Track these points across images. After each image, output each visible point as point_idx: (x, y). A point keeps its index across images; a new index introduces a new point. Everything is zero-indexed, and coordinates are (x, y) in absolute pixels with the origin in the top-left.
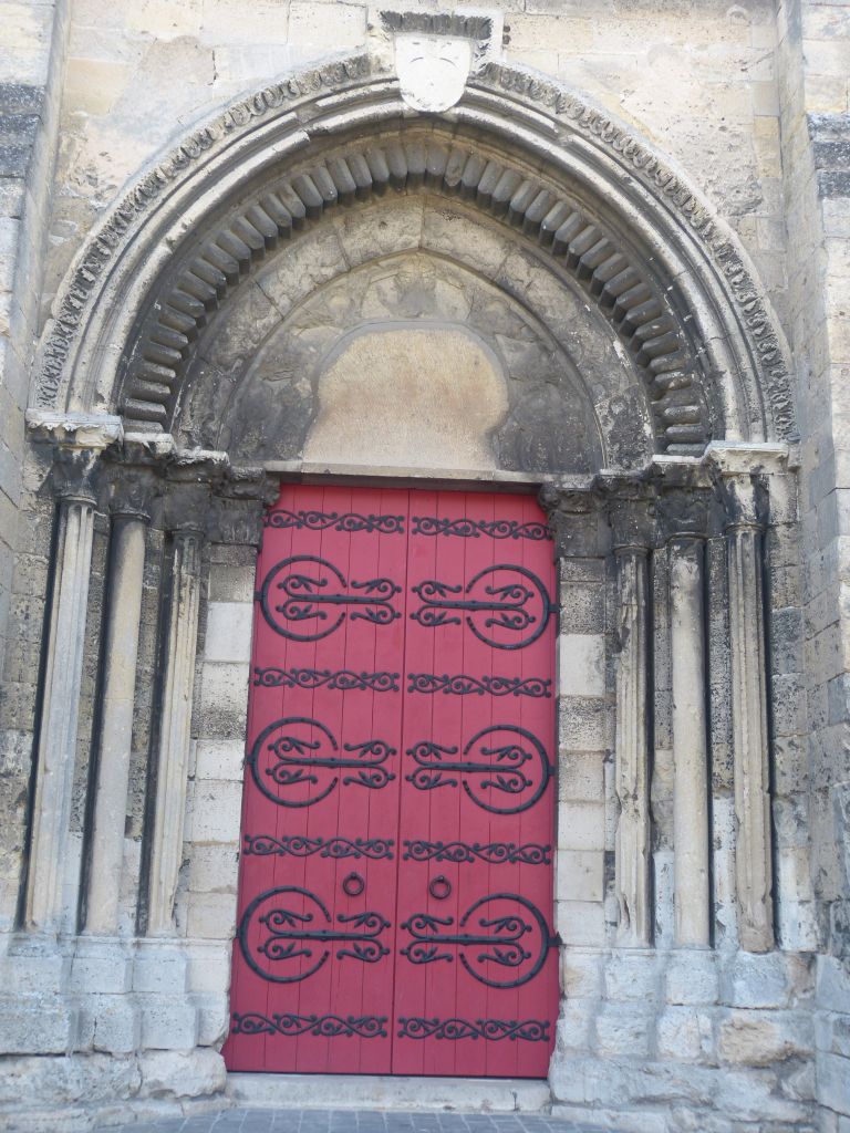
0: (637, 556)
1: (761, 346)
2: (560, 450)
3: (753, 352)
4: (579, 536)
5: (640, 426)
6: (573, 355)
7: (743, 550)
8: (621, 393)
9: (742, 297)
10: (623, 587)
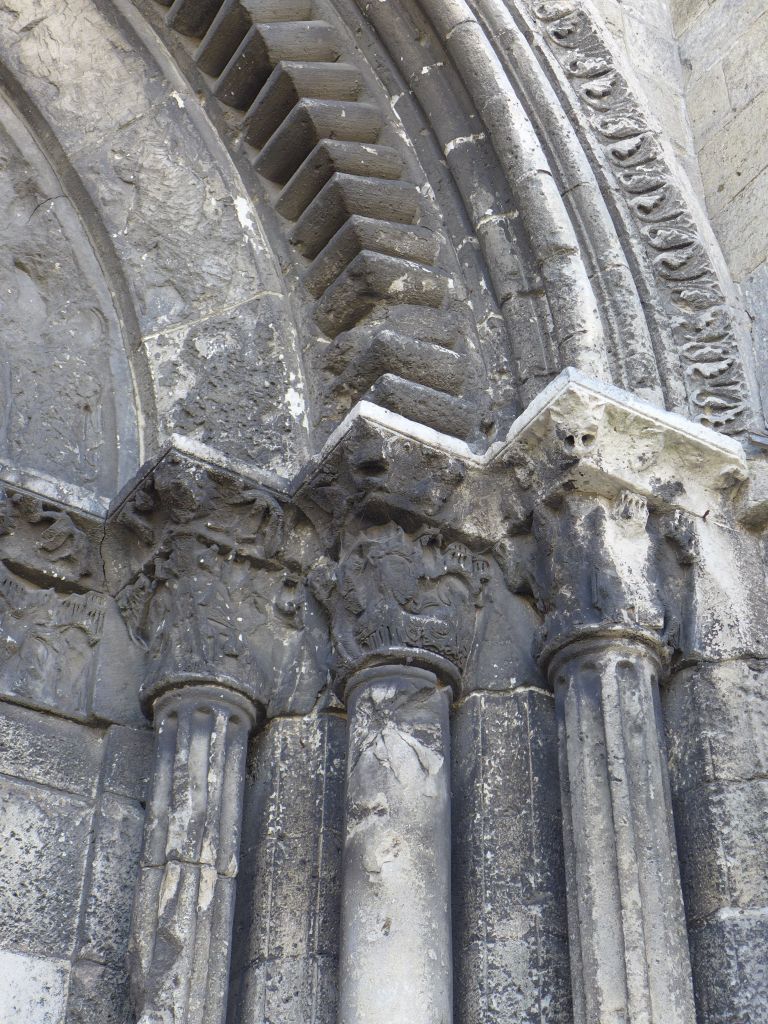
0: (233, 719)
1: (654, 232)
2: (22, 420)
3: (633, 241)
4: (41, 650)
5: (275, 391)
6: (106, 210)
8: (228, 311)
9: (604, 125)
10: (173, 804)
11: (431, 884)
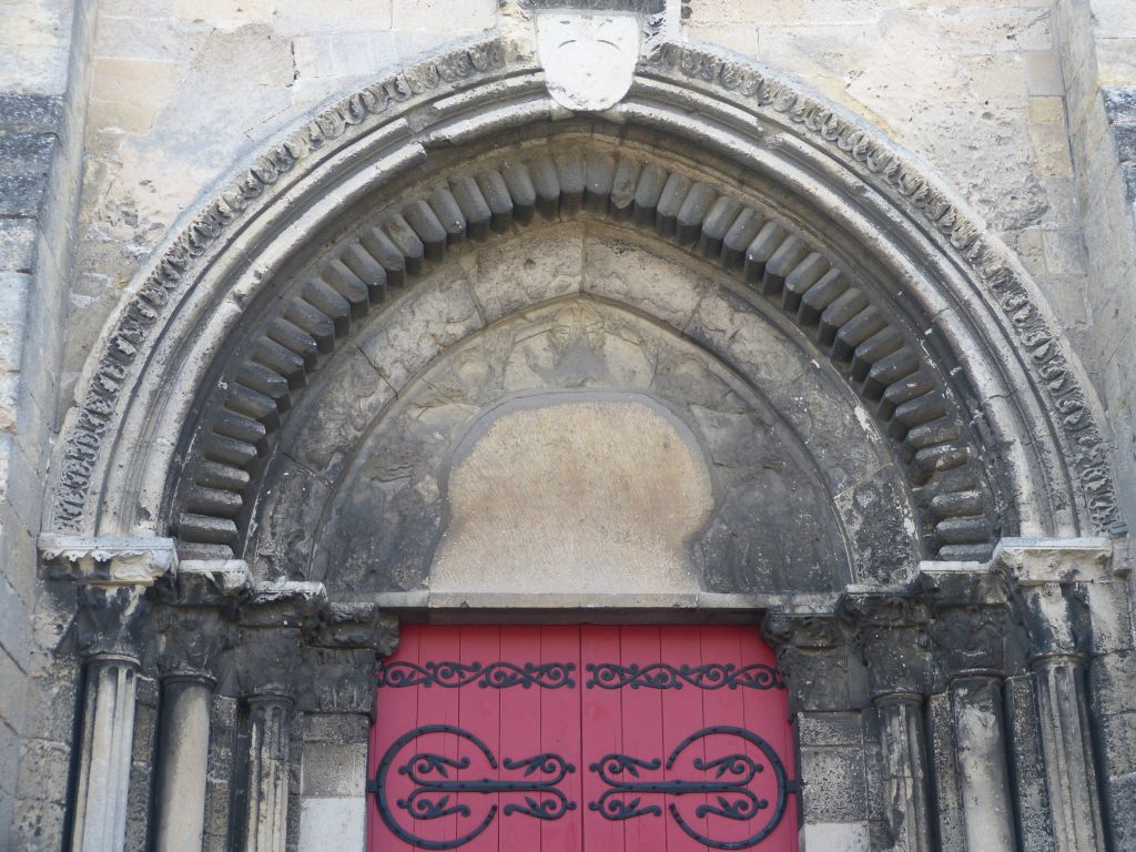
0: (907, 706)
1: (1062, 404)
2: (788, 560)
3: (1051, 413)
4: (823, 682)
5: (899, 522)
6: (799, 429)
7: (1058, 692)
8: (869, 478)
9: (1029, 339)
10: (891, 751)
11: (993, 778)
